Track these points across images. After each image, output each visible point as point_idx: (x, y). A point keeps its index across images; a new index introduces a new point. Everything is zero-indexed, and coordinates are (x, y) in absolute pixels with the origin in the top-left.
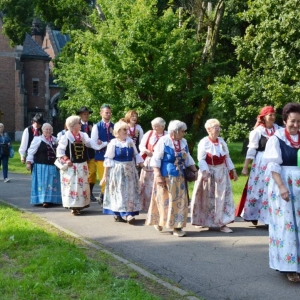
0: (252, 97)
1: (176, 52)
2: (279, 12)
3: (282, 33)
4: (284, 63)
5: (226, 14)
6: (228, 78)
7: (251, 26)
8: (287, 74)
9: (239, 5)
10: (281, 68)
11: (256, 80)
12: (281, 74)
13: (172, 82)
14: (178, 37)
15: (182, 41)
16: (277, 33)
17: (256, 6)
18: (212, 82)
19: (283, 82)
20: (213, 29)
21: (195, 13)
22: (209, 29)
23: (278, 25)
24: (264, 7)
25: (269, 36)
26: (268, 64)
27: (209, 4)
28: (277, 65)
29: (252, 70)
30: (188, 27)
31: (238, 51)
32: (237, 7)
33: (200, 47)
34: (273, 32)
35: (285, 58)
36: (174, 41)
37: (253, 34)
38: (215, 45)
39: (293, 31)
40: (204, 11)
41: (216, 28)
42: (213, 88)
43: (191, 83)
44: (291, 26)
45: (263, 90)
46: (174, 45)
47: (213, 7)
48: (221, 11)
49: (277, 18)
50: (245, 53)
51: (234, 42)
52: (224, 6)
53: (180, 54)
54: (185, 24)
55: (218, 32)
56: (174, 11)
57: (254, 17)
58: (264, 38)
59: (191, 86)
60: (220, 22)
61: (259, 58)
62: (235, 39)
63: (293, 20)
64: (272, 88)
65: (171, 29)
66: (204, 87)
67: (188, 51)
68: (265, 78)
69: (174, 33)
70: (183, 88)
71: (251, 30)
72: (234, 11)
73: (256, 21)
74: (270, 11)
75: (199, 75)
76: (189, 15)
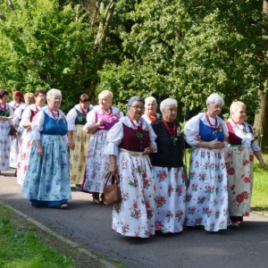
0: (133, 83)
1: (72, 41)
2: (159, 14)
3: (161, 32)
4: (161, 56)
5: (115, 13)
6: (114, 66)
7: (136, 25)
8: (163, 66)
9: (126, 7)
10: (159, 61)
11: (137, 69)
12: (158, 66)
13: (68, 66)
14: (74, 29)
15: (78, 32)
16: (157, 32)
17: (141, 9)
18: (101, 68)
19: (158, 72)
20: (104, 25)
21: (90, 10)
22: (101, 24)
23: (158, 26)
24: (148, 10)
25: (151, 34)
26: (147, 57)
27: (102, 4)
28: (155, 58)
29: (134, 61)
30: (83, 21)
31: (124, 44)
32: (124, 9)
33: (92, 39)
34: (154, 31)
35: (162, 53)
36: (71, 32)
37: (137, 31)
38: (105, 38)
39: (170, 32)
40: (97, 9)
41: (106, 24)
42: (101, 73)
43: (83, 68)
44: (168, 27)
45: (142, 78)
46: (71, 36)
47: (105, 6)
48: (112, 10)
49: (158, 19)
50: (130, 46)
51: (122, 37)
52: (114, 6)
53: (76, 43)
54: (81, 19)
55: (108, 27)
56: (73, 7)
57: (139, 18)
58: (146, 35)
59: (83, 71)
60: (110, 19)
61: (141, 51)
62: (123, 34)
63: (171, 22)
64: (150, 77)
65: (69, 22)
66: (94, 72)
67: (82, 41)
68: (144, 68)
69: (72, 25)
70: (77, 71)
71: (136, 28)
72: (121, 12)
73: (140, 21)
74: (152, 14)
75: (90, 62)
76: (84, 12)
